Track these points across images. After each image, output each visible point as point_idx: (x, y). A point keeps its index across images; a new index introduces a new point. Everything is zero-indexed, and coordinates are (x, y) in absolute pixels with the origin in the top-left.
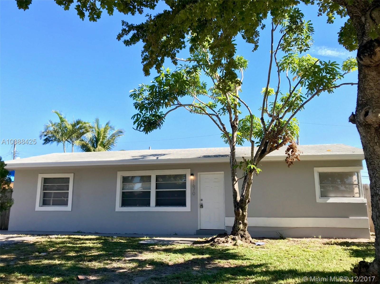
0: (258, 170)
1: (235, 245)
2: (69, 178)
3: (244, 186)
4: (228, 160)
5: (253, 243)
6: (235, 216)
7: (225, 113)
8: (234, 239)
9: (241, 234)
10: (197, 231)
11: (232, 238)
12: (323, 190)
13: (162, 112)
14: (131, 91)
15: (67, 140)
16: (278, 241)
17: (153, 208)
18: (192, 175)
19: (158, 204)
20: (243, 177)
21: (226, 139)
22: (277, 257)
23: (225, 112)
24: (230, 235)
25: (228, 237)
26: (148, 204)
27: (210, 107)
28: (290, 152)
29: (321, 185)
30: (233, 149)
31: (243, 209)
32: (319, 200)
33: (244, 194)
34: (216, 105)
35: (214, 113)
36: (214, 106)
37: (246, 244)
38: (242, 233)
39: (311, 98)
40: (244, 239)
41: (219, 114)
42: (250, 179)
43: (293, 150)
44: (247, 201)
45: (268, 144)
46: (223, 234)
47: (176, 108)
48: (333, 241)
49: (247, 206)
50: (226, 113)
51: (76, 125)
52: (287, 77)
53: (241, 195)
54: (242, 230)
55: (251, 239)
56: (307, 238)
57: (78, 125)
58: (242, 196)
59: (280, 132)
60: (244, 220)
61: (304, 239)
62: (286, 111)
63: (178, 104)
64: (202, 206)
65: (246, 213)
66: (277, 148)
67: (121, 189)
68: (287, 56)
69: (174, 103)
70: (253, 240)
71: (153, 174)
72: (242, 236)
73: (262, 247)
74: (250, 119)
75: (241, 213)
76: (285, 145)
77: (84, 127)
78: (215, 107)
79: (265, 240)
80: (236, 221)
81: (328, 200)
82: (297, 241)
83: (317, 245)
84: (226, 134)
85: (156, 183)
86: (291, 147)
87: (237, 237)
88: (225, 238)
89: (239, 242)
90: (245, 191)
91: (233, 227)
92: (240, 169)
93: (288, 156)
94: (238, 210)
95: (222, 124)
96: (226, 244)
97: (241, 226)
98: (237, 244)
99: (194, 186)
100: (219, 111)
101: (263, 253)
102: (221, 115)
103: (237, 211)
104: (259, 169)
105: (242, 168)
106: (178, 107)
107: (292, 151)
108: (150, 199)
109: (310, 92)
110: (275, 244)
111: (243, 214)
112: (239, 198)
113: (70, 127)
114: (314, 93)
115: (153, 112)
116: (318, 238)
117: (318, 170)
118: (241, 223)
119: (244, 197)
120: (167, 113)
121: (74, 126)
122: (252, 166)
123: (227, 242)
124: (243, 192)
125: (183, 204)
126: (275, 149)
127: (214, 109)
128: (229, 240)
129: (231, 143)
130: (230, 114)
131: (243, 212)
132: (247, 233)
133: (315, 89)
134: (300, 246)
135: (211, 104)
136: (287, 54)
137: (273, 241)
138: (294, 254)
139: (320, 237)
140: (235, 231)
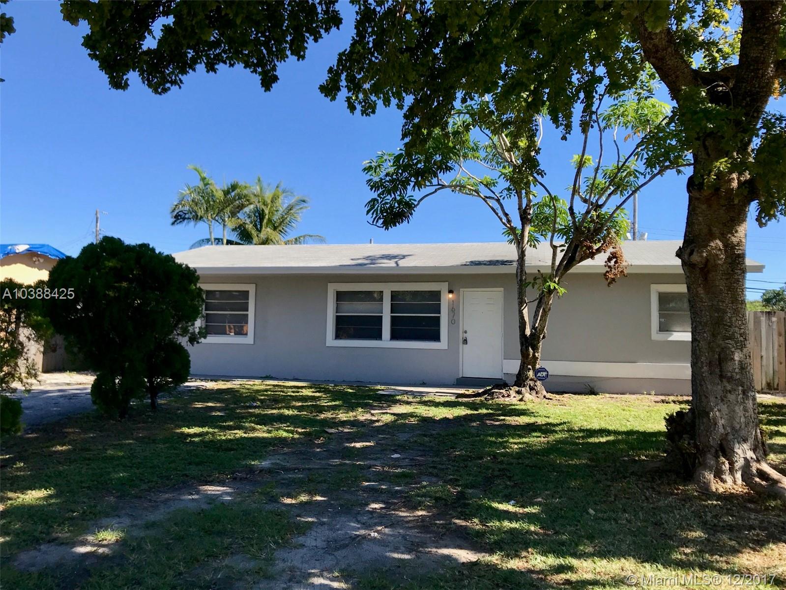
0: (562, 291)
1: (521, 400)
2: (248, 292)
3: (537, 313)
4: (513, 269)
5: (549, 399)
6: (520, 357)
7: (510, 196)
8: (519, 392)
9: (530, 386)
10: (457, 379)
11: (517, 390)
12: (663, 320)
13: (413, 196)
14: (366, 163)
15: (214, 219)
16: (587, 397)
17: (386, 342)
18: (451, 292)
19: (394, 336)
20: (535, 300)
21: (511, 237)
22: (584, 415)
23: (511, 193)
24: (512, 386)
25: (511, 389)
26: (379, 336)
27: (486, 186)
28: (612, 263)
29: (661, 312)
30: (522, 255)
31: (535, 349)
32: (656, 336)
33: (537, 325)
34: (497, 183)
35: (493, 195)
36: (493, 183)
37: (537, 400)
38: (532, 383)
39: (649, 180)
40: (534, 393)
41: (500, 197)
42: (547, 303)
43: (617, 260)
44: (541, 336)
45: (579, 249)
46: (501, 384)
47: (436, 191)
48: (672, 398)
49: (540, 344)
50: (512, 195)
51: (231, 191)
52: (615, 141)
53: (531, 327)
54: (531, 380)
55: (544, 393)
56: (634, 394)
57: (233, 191)
58: (533, 327)
59: (598, 231)
60: (535, 365)
61: (627, 396)
62: (610, 195)
63: (439, 184)
64: (465, 341)
65: (539, 354)
66: (592, 255)
67: (335, 312)
68: (616, 105)
69: (431, 183)
70: (548, 395)
71: (387, 290)
72: (532, 389)
73: (562, 404)
74: (550, 202)
75: (531, 354)
76: (604, 252)
77: (245, 196)
78: (494, 186)
79: (566, 395)
80: (524, 366)
81: (670, 337)
82: (617, 398)
83: (644, 404)
84: (512, 230)
85: (392, 304)
86: (614, 256)
87: (523, 389)
88: (506, 391)
89: (528, 396)
90: (538, 321)
91: (518, 374)
92: (533, 288)
93: (609, 270)
94: (527, 350)
95: (506, 215)
96: (507, 399)
97: (531, 374)
98: (524, 399)
99: (454, 310)
100: (501, 192)
101: (564, 411)
102: (504, 198)
103: (525, 352)
104: (562, 289)
105: (536, 286)
106: (439, 189)
107: (616, 262)
108: (381, 329)
109: (649, 170)
110: (582, 401)
111: (534, 355)
112: (528, 332)
113: (219, 195)
114: (656, 172)
115: (396, 195)
116: (650, 394)
117: (656, 289)
118: (530, 369)
119: (538, 329)
120: (421, 199)
121: (226, 193)
122: (552, 285)
123: (509, 396)
124: (536, 323)
125: (436, 337)
126: (588, 257)
127: (493, 188)
128: (512, 393)
129: (519, 244)
130: (520, 198)
131: (534, 353)
132: (539, 385)
133: (657, 166)
134: (619, 405)
135: (489, 180)
136: (616, 102)
137: (579, 397)
138: (609, 414)
139: (653, 393)
140: (520, 380)
